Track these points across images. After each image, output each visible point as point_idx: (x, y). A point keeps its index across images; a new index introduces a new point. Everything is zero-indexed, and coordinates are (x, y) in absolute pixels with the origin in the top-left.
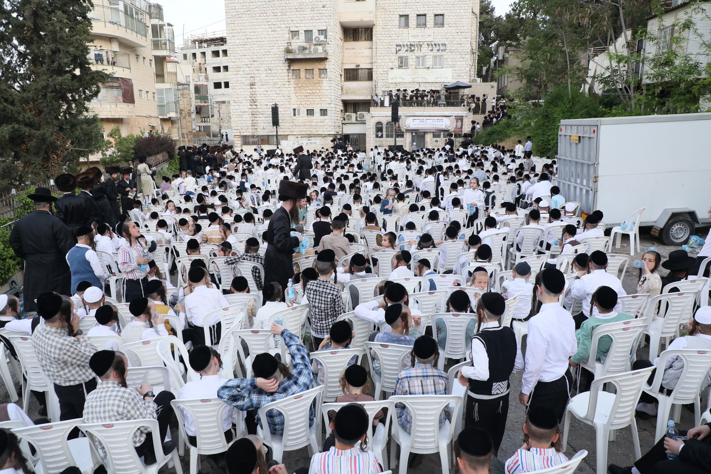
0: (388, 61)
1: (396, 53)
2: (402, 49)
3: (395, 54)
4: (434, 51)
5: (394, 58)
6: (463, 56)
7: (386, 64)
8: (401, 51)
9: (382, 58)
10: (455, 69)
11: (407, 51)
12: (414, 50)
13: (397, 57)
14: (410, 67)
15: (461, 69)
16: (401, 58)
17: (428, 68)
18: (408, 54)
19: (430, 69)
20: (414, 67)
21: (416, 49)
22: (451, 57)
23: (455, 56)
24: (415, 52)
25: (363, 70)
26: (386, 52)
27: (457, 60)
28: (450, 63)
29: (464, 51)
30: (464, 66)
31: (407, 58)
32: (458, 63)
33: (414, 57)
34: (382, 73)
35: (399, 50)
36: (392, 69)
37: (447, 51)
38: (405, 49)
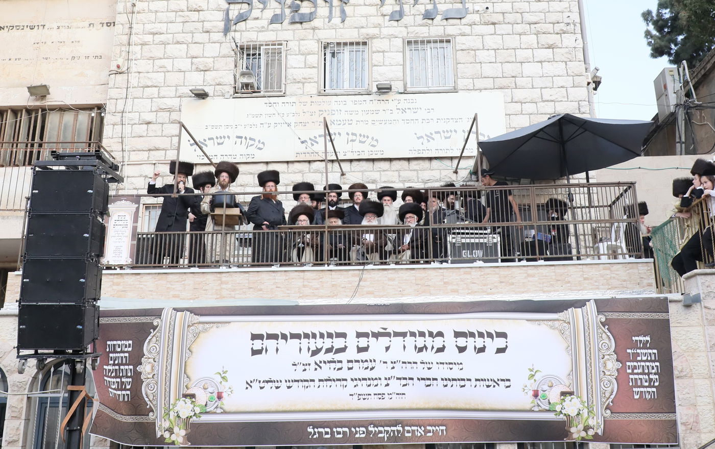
0: (185, 64)
1: (226, 30)
2: (256, 13)
3: (219, 36)
4: (406, 20)
5: (212, 50)
6: (552, 39)
7: (174, 78)
8: (250, 23)
9: (158, 51)
10: (519, 94)
11: (276, 19)
12: (311, 17)
13: (228, 48)
14: (291, 88)
15: (547, 94)
16: (249, 52)
17: (384, 90)
18: (285, 32)
19: (391, 96)
20: (312, 88)
21: (323, 10)
22: (491, 42)
23: (512, 41)
24: (316, 23)
25: (69, 117)
26: (177, 27)
27: (522, 54)
28: (488, 70)
29: (553, 17)
30: (559, 81)
31: (276, 51)
32: (529, 69)
33: (314, 46)
34: (150, 117)
35: (242, 18)
36: (202, 95)
37: (469, 18)
38: (269, 14)
